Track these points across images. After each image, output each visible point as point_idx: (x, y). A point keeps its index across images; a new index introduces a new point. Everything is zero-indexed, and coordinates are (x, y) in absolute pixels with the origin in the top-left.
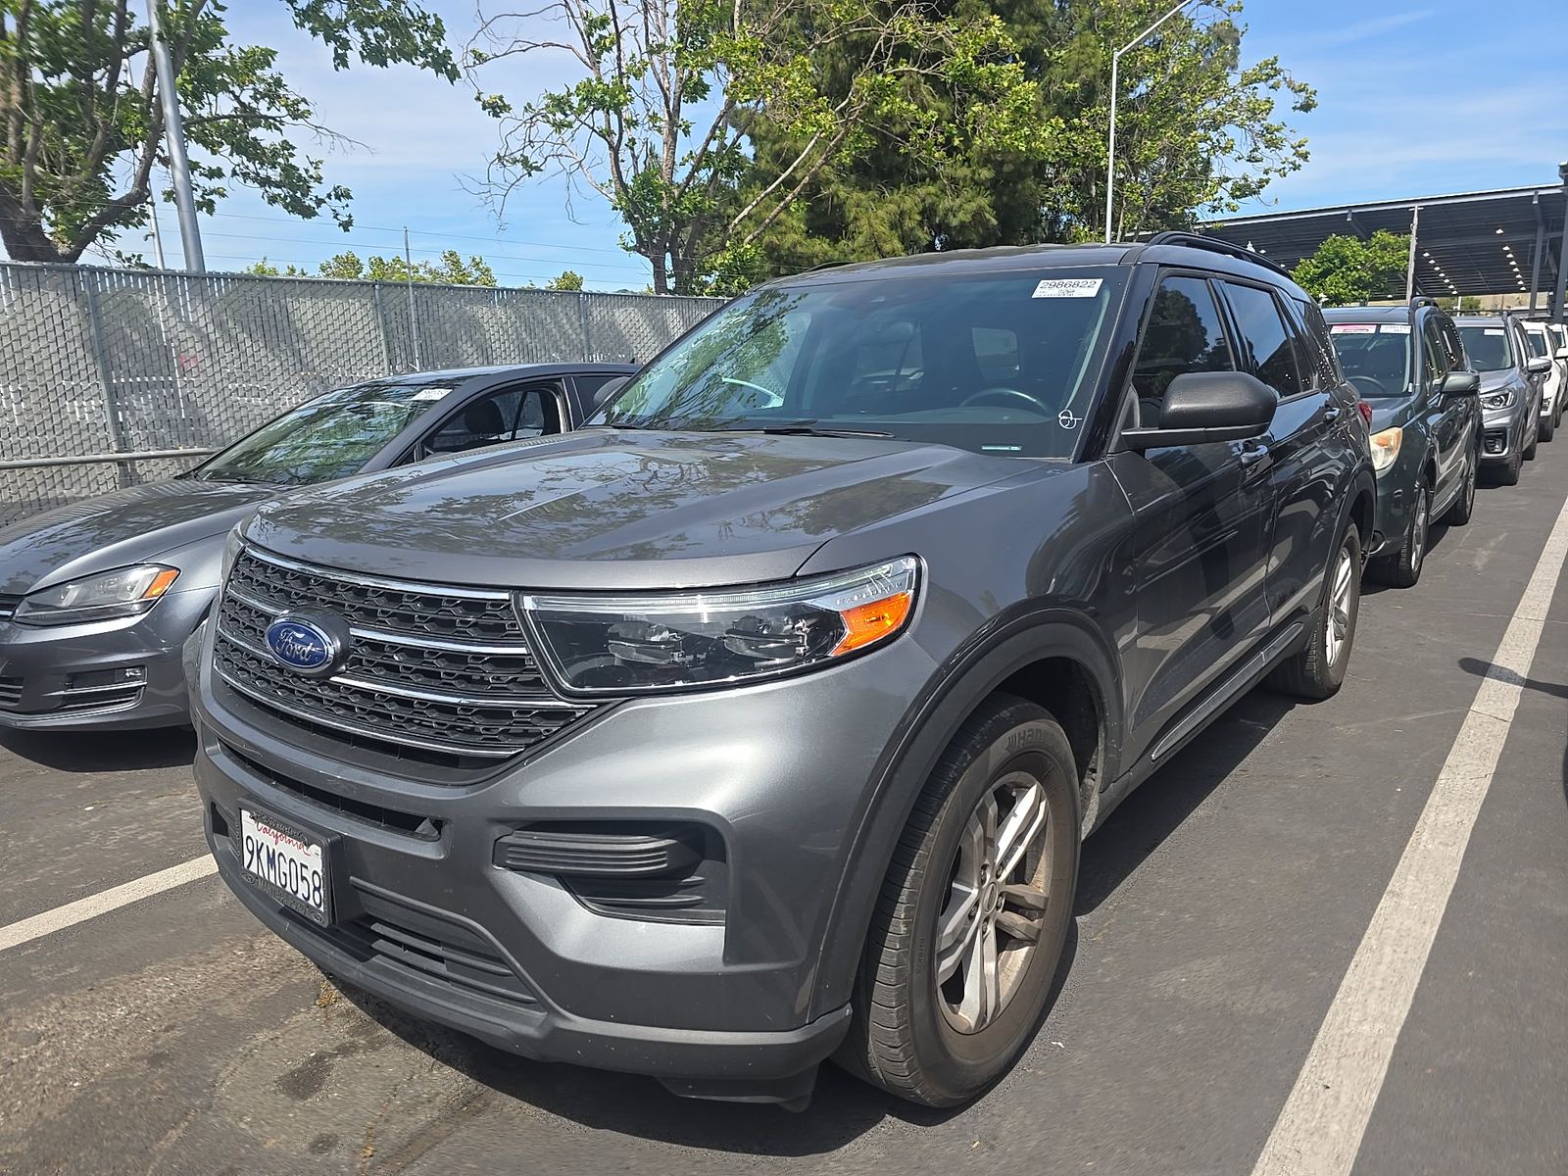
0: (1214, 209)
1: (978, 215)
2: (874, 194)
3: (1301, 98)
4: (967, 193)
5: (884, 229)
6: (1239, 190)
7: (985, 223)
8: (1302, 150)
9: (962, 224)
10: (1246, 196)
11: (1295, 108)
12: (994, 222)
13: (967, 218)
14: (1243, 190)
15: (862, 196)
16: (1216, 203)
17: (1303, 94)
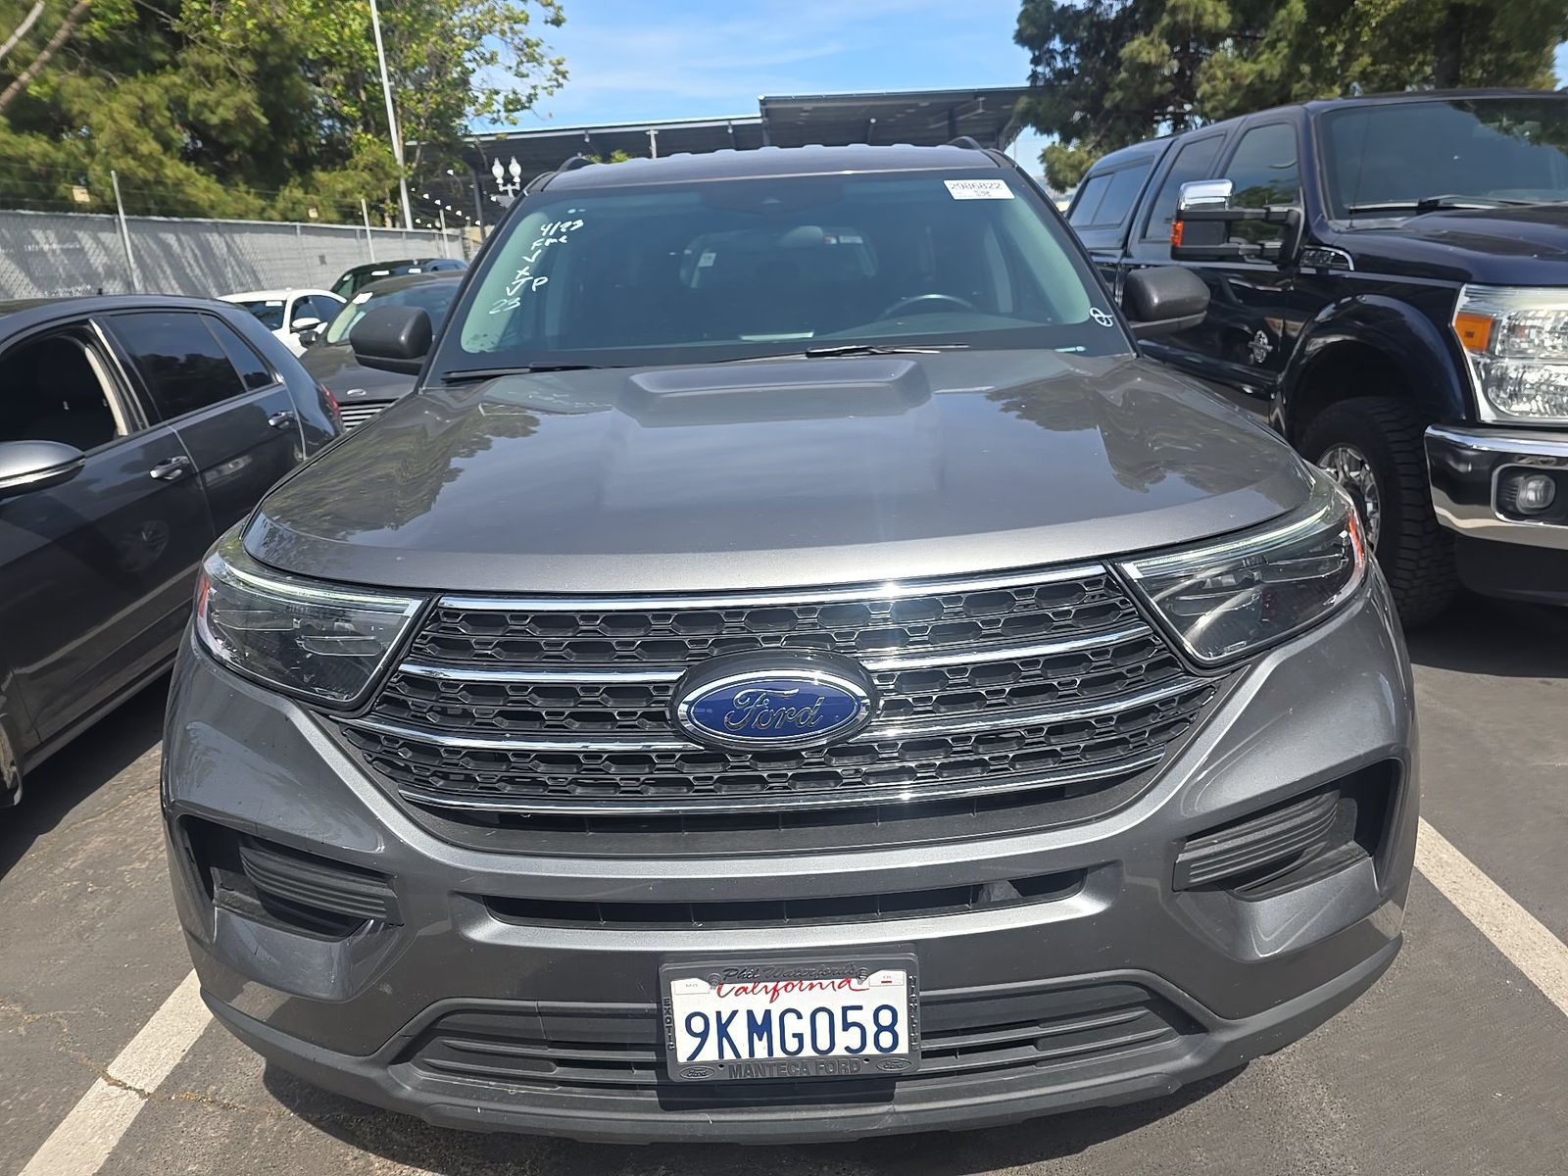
0: (494, 121)
1: (242, 111)
2: (97, 80)
3: (551, 13)
4: (223, 85)
5: (130, 125)
6: (511, 103)
7: (254, 122)
8: (561, 68)
9: (225, 123)
10: (518, 110)
11: (546, 22)
12: (264, 121)
13: (231, 116)
14: (514, 104)
15: (82, 83)
16: (495, 115)
17: (551, 8)
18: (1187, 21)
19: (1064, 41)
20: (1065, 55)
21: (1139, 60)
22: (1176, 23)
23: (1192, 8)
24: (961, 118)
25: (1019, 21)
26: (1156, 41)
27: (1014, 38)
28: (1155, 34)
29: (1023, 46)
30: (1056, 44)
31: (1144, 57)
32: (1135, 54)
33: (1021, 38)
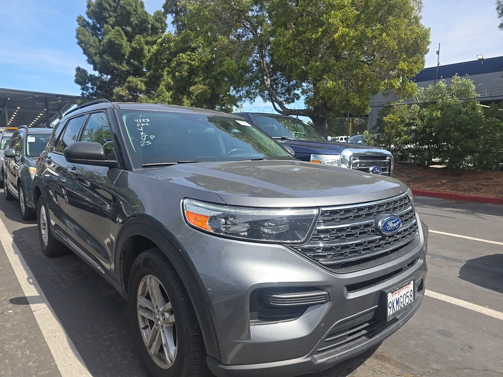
18: (133, 86)
19: (92, 84)
20: (92, 88)
21: (119, 94)
22: (130, 86)
23: (134, 83)
24: (49, 103)
25: (76, 76)
26: (124, 89)
27: (74, 81)
28: (124, 87)
29: (78, 84)
30: (89, 85)
31: (121, 93)
32: (118, 92)
33: (77, 82)
